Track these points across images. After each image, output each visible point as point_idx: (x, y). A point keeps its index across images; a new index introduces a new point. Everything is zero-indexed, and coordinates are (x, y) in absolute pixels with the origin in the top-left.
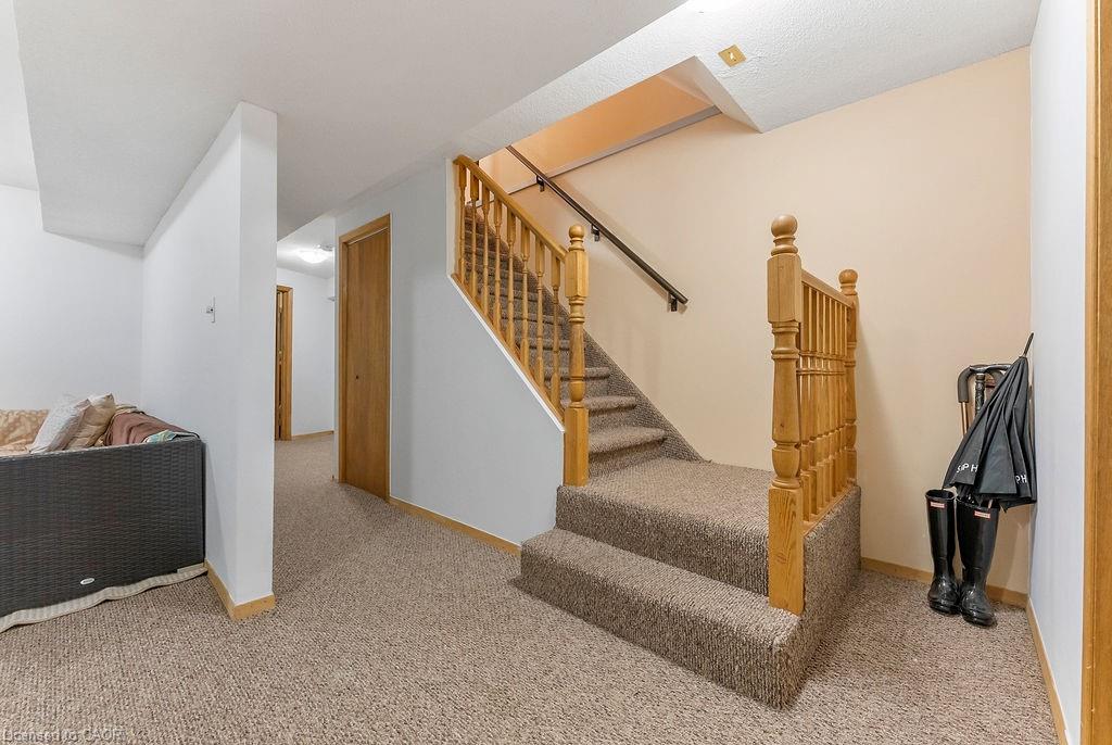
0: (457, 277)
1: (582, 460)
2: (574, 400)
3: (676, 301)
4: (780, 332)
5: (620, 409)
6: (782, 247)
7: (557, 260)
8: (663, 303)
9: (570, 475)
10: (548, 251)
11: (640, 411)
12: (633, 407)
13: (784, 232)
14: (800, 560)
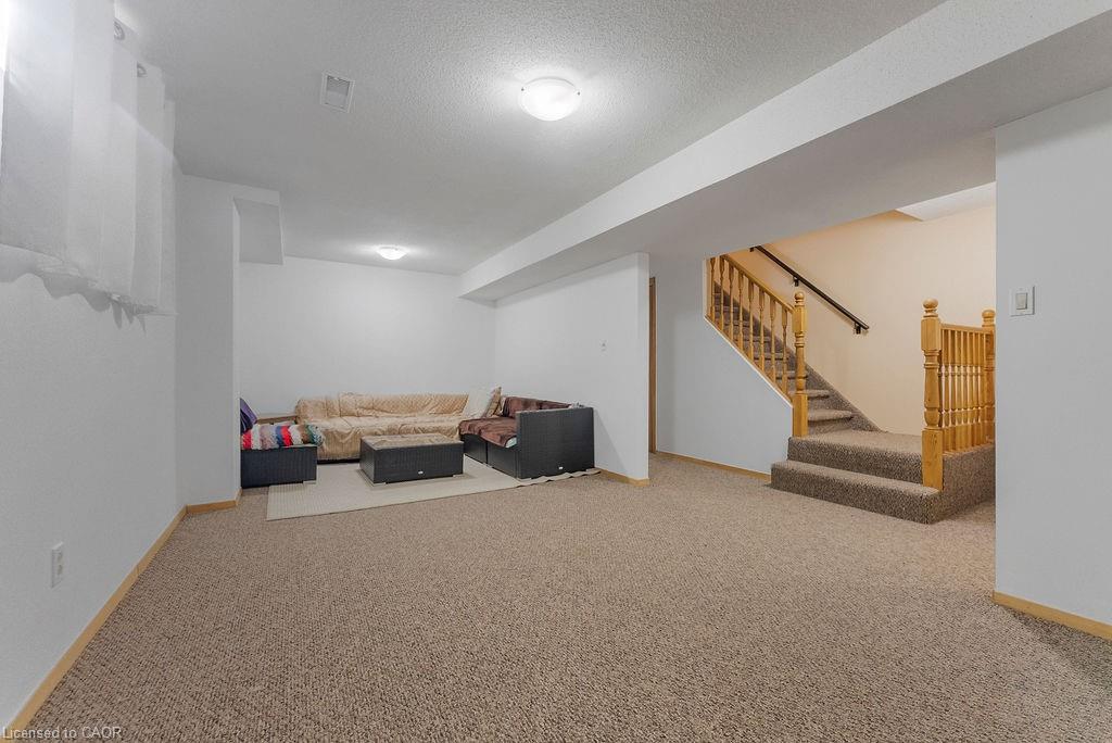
0: (710, 318)
1: (804, 423)
2: (798, 389)
3: (859, 327)
4: (929, 356)
5: (819, 397)
6: (929, 314)
7: (785, 310)
8: (851, 328)
9: (797, 430)
10: (778, 306)
11: (833, 400)
12: (828, 397)
13: (930, 307)
14: (941, 466)
